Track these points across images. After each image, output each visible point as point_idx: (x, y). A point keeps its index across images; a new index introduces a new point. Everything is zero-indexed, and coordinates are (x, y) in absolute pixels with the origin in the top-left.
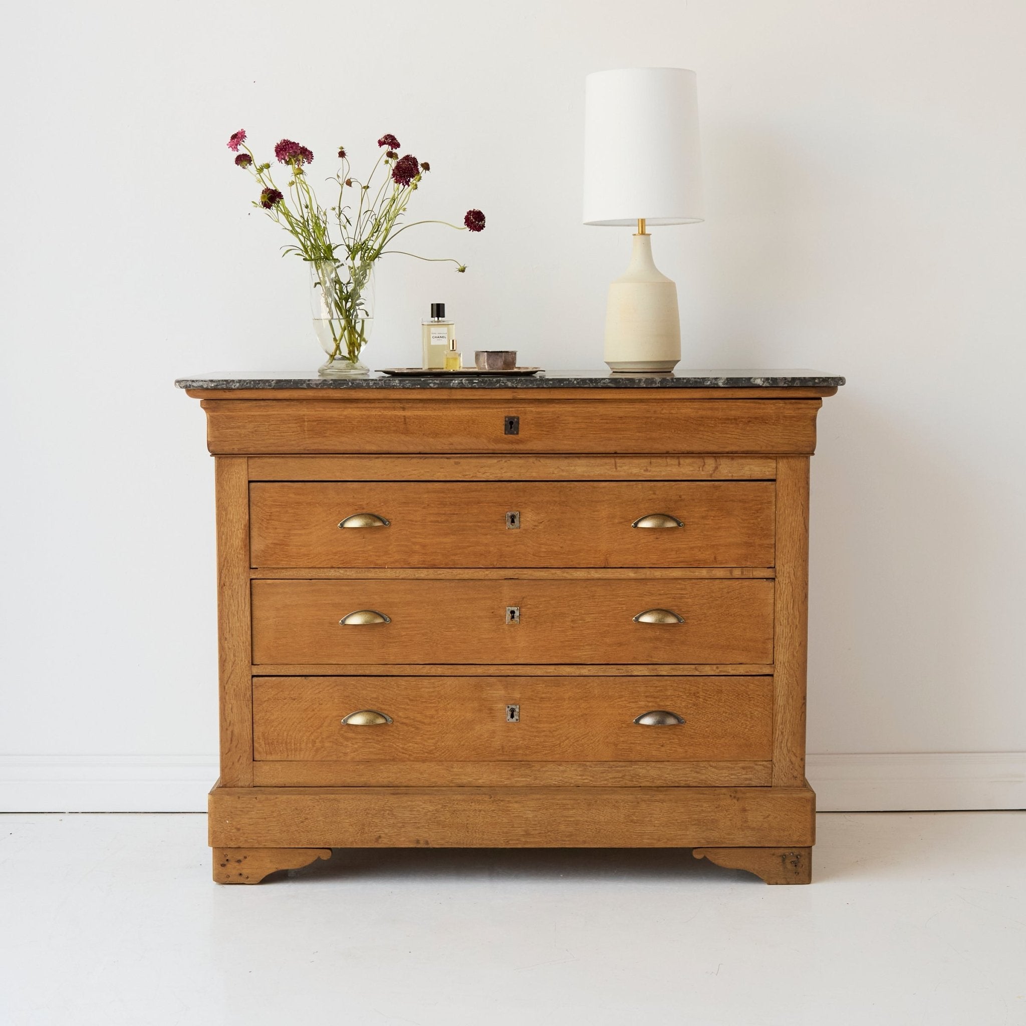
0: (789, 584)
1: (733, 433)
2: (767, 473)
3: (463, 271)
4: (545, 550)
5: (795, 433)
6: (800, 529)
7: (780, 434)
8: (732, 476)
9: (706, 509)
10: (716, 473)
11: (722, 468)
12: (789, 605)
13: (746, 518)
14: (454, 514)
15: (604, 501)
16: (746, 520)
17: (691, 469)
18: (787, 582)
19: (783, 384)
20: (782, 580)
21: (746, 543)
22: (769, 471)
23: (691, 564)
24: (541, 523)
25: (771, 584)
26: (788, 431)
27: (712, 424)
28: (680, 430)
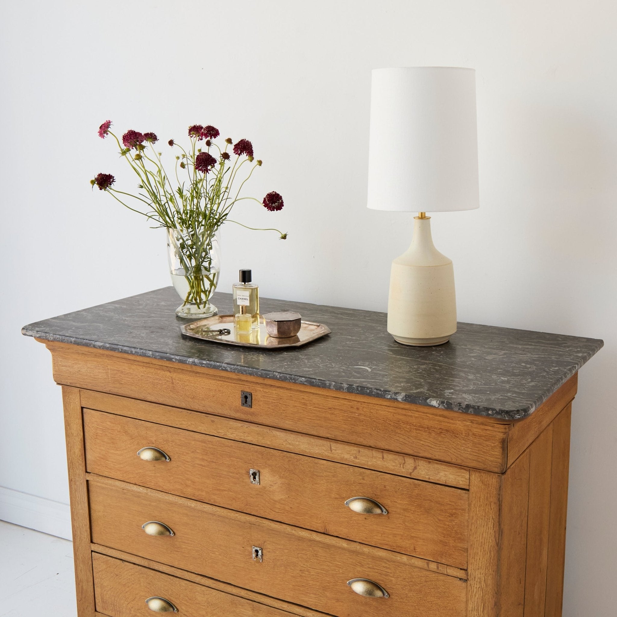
0: (480, 589)
1: (426, 441)
2: (461, 482)
3: (284, 237)
4: (279, 507)
5: (484, 452)
6: (490, 541)
7: (469, 450)
8: (429, 478)
9: (407, 503)
10: (414, 472)
11: (420, 469)
12: (479, 608)
13: (441, 519)
14: (213, 462)
15: (322, 476)
16: (442, 521)
17: (394, 464)
18: (478, 587)
19: (457, 409)
20: (473, 583)
21: (441, 541)
22: (462, 481)
23: (394, 549)
24: (275, 484)
25: (464, 585)
26: (477, 449)
27: (407, 429)
28: (380, 429)
